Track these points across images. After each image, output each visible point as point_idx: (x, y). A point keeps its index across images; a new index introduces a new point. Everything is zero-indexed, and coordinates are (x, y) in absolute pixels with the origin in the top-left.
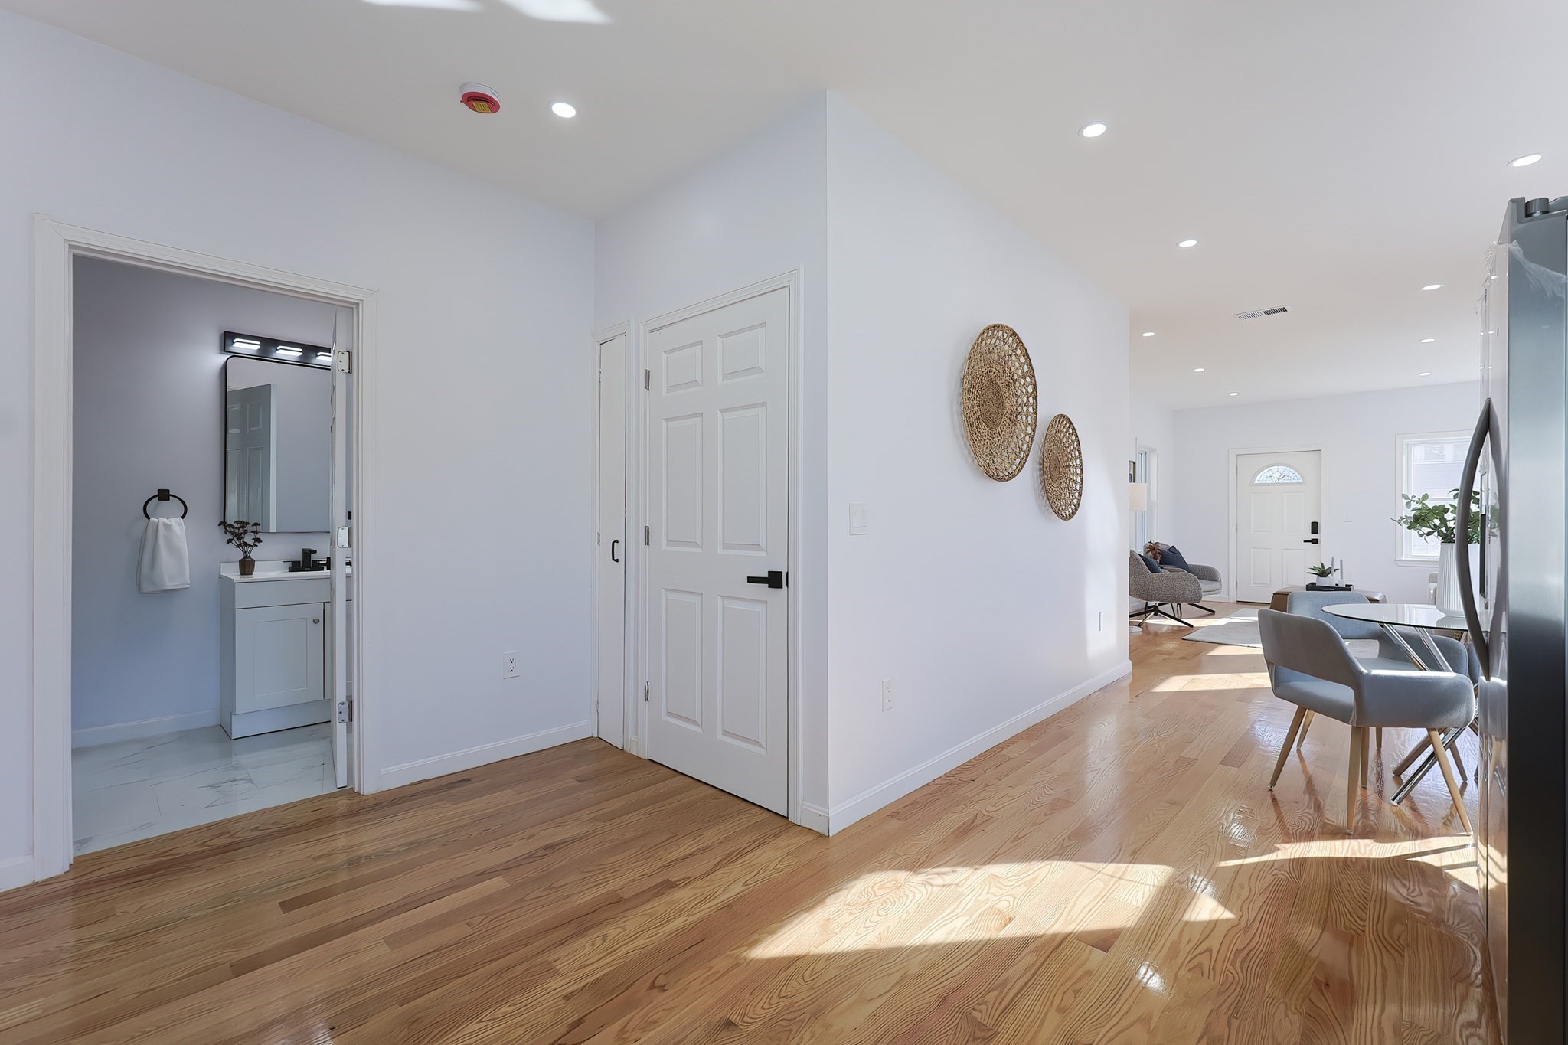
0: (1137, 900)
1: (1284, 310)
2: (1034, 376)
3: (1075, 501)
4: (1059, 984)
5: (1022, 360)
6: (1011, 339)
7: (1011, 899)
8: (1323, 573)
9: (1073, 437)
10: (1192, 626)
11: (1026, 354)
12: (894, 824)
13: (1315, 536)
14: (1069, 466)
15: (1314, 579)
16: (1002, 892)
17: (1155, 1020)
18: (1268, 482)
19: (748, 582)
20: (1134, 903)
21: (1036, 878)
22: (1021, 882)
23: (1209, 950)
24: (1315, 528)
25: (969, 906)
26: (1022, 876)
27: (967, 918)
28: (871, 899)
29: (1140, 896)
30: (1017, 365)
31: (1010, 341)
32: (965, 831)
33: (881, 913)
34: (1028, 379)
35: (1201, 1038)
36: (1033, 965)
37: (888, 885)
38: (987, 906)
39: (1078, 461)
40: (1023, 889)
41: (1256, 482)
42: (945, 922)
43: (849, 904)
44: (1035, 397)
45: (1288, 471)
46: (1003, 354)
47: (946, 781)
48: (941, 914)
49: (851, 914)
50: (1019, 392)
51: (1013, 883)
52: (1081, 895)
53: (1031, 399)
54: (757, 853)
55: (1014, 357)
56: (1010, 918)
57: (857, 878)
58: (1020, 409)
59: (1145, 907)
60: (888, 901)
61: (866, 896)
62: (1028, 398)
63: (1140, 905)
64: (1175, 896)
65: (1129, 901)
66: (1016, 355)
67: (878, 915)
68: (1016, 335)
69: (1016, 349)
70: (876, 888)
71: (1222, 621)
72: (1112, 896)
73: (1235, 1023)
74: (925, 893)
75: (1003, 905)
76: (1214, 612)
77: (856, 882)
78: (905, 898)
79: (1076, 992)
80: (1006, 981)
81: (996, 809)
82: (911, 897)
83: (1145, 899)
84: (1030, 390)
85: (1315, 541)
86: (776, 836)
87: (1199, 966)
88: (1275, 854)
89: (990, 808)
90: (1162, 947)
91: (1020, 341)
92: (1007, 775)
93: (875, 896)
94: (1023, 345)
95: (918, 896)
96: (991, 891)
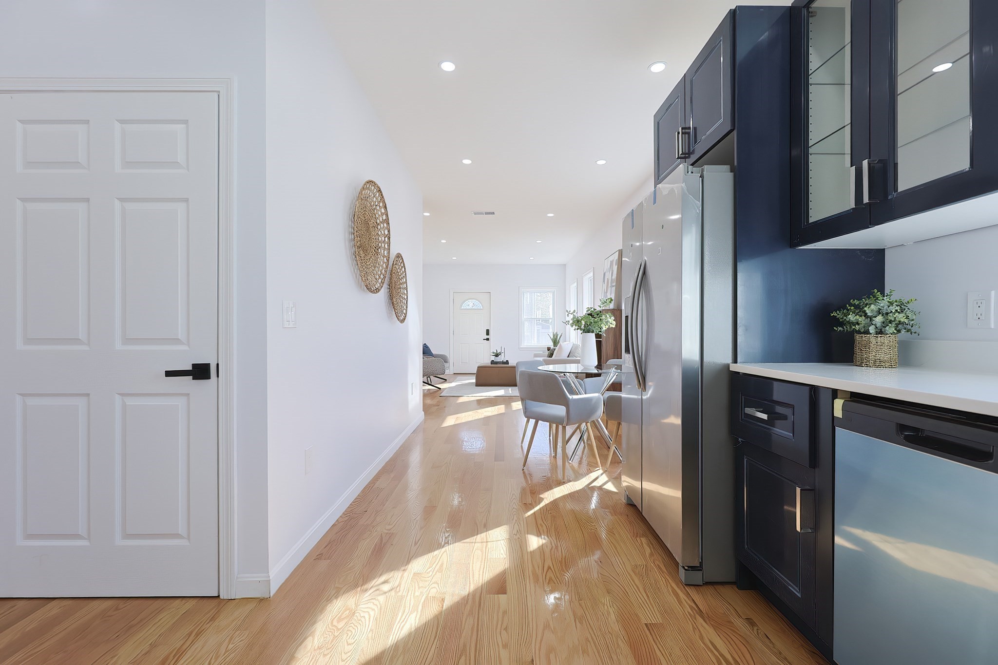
0: (502, 554)
1: (494, 213)
2: (389, 224)
3: (405, 311)
4: (494, 629)
5: (383, 211)
6: (378, 194)
7: (436, 585)
8: (497, 355)
9: (403, 269)
10: (440, 389)
11: (385, 207)
12: (323, 564)
13: (488, 337)
14: (400, 288)
15: (493, 358)
16: (427, 583)
17: (551, 623)
18: (468, 308)
19: (166, 376)
20: (502, 556)
21: (442, 564)
22: (435, 572)
23: (549, 568)
24: (488, 332)
25: (412, 605)
26: (434, 566)
27: (415, 613)
28: (336, 634)
29: (502, 552)
30: (380, 213)
31: (377, 195)
32: (379, 551)
33: (350, 641)
34: (385, 225)
35: (575, 621)
36: (473, 625)
37: (344, 616)
38: (424, 597)
39: (405, 285)
40: (439, 575)
41: (462, 308)
42: (403, 624)
43: (319, 648)
44: (389, 238)
45: (477, 302)
46: (372, 204)
47: (347, 518)
48: (396, 619)
49: (325, 655)
50: (380, 233)
51: (431, 573)
52: (473, 564)
53: (386, 239)
54: (199, 644)
55: (378, 208)
56: (442, 599)
57: (315, 623)
58: (380, 245)
59: (508, 557)
60: (351, 629)
61: (331, 634)
62: (385, 238)
63: (505, 557)
64: (517, 544)
65: (499, 557)
66: (380, 206)
67: (348, 644)
68: (381, 192)
69: (380, 202)
70: (335, 623)
71: (453, 384)
72: (489, 557)
73: (582, 602)
74: (376, 609)
75: (433, 592)
76: (446, 380)
77: (315, 626)
78: (363, 619)
79: (506, 629)
80: (465, 646)
81: (392, 526)
82: (367, 617)
83: (505, 552)
84: (386, 232)
85: (488, 339)
86: (213, 619)
87: (550, 579)
88: (543, 502)
89: (388, 527)
90: (529, 577)
91: (383, 197)
92: (387, 500)
93: (338, 629)
94: (384, 200)
95: (372, 613)
96: (420, 586)
